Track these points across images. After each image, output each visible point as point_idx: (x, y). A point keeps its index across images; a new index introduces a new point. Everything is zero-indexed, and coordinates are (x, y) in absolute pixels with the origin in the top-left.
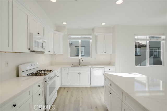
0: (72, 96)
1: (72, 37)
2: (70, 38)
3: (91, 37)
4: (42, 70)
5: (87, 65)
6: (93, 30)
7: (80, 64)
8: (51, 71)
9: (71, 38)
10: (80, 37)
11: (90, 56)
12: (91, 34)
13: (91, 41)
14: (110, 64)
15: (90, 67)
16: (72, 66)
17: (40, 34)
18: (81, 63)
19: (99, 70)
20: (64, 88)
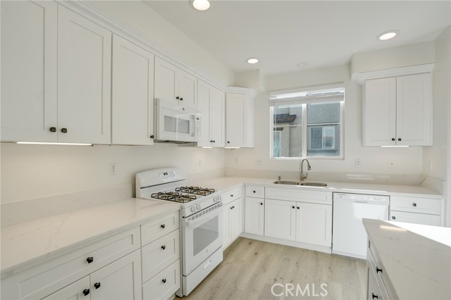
0: (264, 270)
1: (280, 97)
2: (274, 103)
3: (342, 90)
4: (189, 186)
5: (325, 183)
6: (349, 65)
7: (303, 178)
8: (207, 191)
9: (278, 100)
10: (303, 94)
11: (339, 155)
12: (343, 82)
13: (342, 103)
14: (420, 184)
15: (333, 189)
16: (277, 180)
17: (181, 99)
18: (305, 175)
19: (366, 202)
20: (251, 242)
